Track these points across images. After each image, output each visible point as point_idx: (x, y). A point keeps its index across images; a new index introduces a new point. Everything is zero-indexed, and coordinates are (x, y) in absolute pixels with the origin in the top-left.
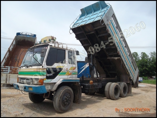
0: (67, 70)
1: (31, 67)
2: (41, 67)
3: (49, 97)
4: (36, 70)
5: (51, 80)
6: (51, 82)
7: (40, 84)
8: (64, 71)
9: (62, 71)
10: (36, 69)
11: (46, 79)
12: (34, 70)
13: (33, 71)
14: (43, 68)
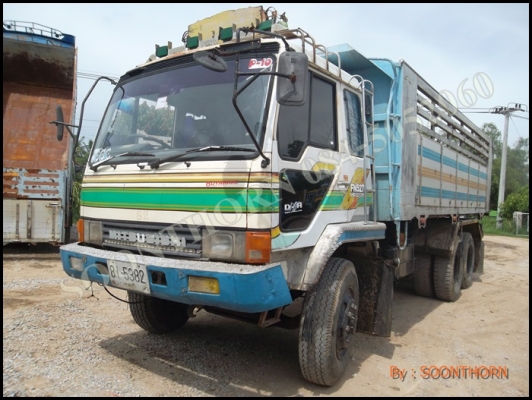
0: (346, 185)
1: (181, 167)
2: (255, 165)
3: (279, 320)
4: (225, 182)
5: (297, 234)
6: (299, 245)
7: (259, 256)
8: (336, 188)
9: (331, 189)
10: (220, 177)
11: (278, 230)
12: (207, 182)
13: (204, 185)
14: (268, 169)
